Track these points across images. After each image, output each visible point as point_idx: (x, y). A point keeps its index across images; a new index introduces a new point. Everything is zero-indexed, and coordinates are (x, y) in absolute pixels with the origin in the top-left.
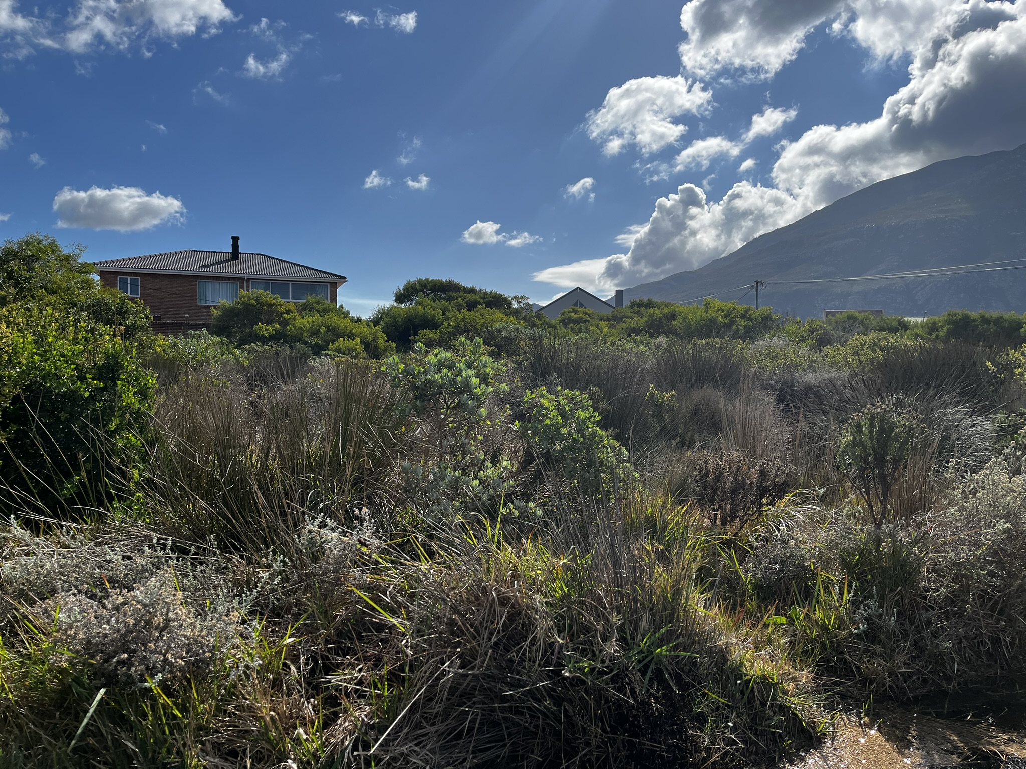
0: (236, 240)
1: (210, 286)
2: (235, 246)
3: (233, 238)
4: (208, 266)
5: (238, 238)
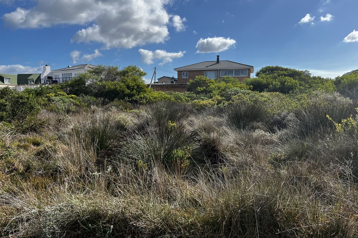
0: (218, 56)
1: (208, 73)
2: (218, 59)
3: (217, 56)
4: (208, 67)
5: (219, 56)
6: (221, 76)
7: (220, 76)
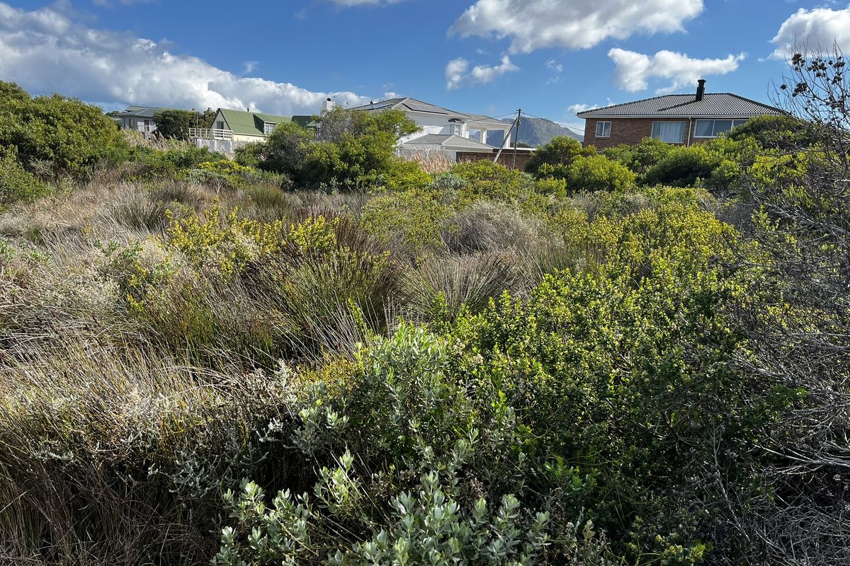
0: (702, 82)
1: (664, 126)
2: (701, 89)
3: (699, 81)
6: (695, 136)
7: (692, 134)
